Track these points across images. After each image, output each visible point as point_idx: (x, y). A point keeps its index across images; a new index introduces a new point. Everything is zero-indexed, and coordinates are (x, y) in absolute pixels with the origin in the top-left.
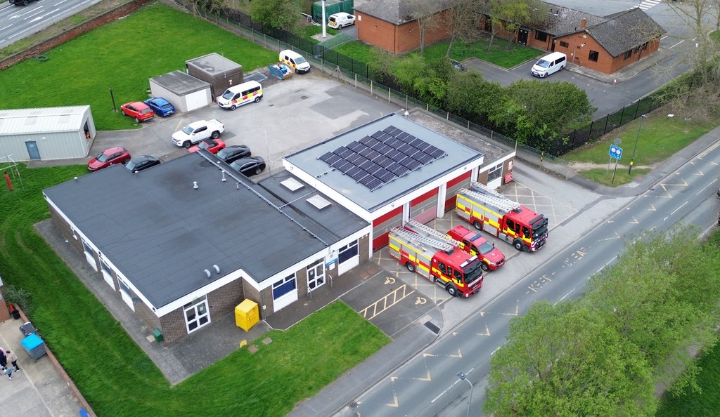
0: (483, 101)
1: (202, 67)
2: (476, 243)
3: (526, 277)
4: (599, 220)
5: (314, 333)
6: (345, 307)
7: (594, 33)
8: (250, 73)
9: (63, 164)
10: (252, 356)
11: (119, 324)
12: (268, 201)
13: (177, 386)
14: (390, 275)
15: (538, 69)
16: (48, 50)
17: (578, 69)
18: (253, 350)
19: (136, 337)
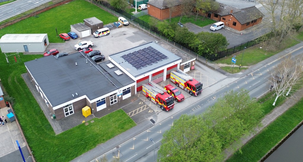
0: (187, 39)
1: (89, 22)
2: (174, 91)
3: (192, 105)
4: (224, 86)
5: (109, 120)
6: (122, 111)
7: (235, 15)
8: (107, 25)
9: (36, 54)
10: (86, 127)
11: (43, 111)
12: (101, 71)
13: (58, 135)
14: (142, 101)
15: (212, 28)
16: (39, 14)
17: (228, 29)
18: (87, 124)
19: (47, 117)
